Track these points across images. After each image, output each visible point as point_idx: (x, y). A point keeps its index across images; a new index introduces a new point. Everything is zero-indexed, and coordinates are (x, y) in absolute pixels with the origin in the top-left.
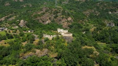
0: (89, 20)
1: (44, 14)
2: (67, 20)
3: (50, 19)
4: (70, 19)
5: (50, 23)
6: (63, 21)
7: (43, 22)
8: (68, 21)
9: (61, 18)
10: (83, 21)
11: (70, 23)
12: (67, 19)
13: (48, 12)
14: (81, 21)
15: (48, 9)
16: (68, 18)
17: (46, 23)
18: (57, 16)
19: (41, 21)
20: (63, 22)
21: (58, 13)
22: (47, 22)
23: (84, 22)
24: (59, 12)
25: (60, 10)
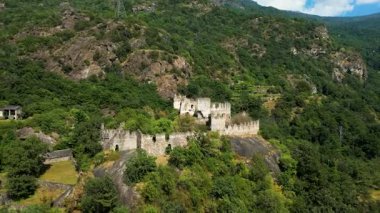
0: (243, 72)
1: (68, 36)
2: (170, 67)
3: (97, 58)
4: (180, 63)
5: (101, 75)
6: (157, 68)
7: (67, 70)
8: (174, 71)
9: (145, 57)
10: (225, 72)
11: (183, 77)
12: (170, 62)
13: (85, 32)
14: (219, 72)
15: (88, 19)
16: (176, 58)
17: (78, 76)
18: (129, 50)
19: (54, 68)
20: (157, 75)
21: (129, 36)
22: (86, 72)
23: (229, 77)
24: (136, 36)
25: (137, 29)
